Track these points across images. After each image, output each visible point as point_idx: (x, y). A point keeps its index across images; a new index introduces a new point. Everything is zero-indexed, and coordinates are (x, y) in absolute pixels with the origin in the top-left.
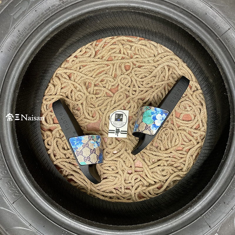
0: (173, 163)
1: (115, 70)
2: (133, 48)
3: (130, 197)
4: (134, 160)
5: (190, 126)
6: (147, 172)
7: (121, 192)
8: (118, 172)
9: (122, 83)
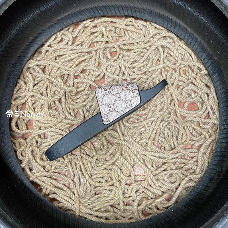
0: (182, 165)
1: (98, 58)
2: (118, 30)
3: (132, 216)
4: (133, 167)
5: (198, 116)
6: (151, 181)
7: (119, 210)
8: (113, 183)
9: (109, 72)
